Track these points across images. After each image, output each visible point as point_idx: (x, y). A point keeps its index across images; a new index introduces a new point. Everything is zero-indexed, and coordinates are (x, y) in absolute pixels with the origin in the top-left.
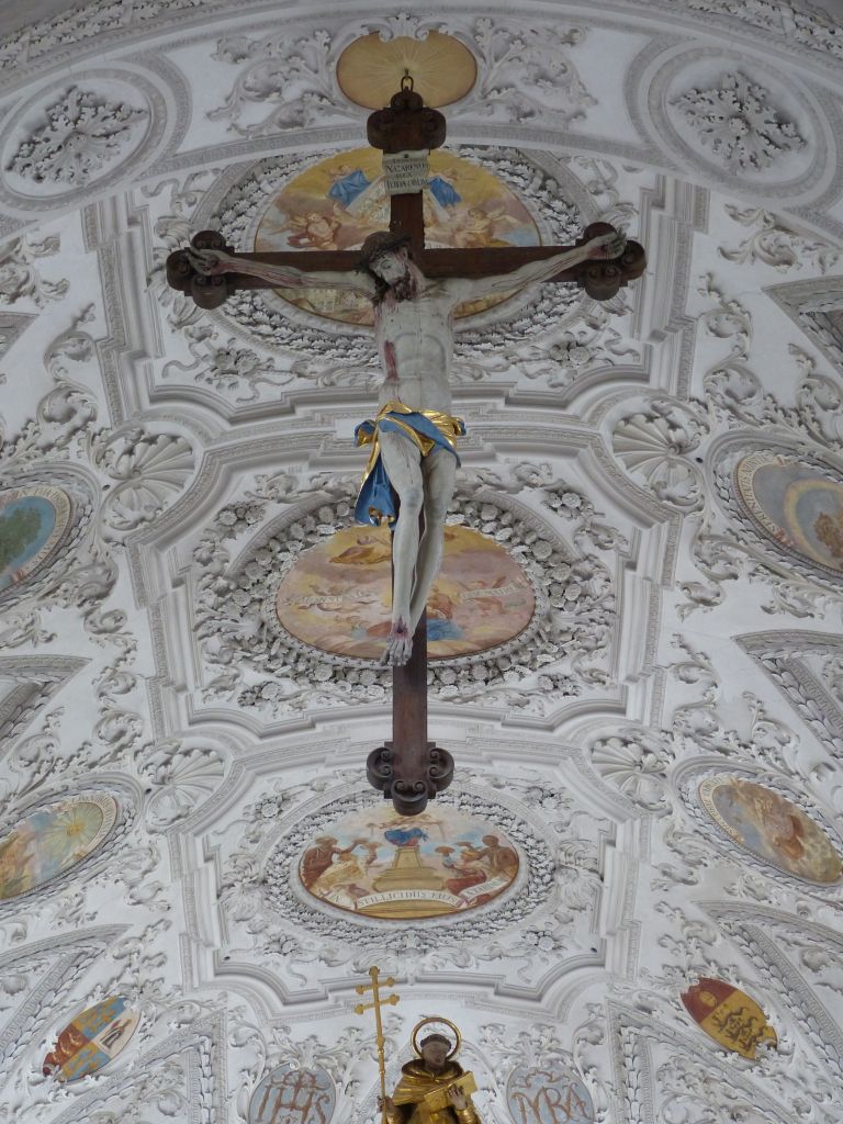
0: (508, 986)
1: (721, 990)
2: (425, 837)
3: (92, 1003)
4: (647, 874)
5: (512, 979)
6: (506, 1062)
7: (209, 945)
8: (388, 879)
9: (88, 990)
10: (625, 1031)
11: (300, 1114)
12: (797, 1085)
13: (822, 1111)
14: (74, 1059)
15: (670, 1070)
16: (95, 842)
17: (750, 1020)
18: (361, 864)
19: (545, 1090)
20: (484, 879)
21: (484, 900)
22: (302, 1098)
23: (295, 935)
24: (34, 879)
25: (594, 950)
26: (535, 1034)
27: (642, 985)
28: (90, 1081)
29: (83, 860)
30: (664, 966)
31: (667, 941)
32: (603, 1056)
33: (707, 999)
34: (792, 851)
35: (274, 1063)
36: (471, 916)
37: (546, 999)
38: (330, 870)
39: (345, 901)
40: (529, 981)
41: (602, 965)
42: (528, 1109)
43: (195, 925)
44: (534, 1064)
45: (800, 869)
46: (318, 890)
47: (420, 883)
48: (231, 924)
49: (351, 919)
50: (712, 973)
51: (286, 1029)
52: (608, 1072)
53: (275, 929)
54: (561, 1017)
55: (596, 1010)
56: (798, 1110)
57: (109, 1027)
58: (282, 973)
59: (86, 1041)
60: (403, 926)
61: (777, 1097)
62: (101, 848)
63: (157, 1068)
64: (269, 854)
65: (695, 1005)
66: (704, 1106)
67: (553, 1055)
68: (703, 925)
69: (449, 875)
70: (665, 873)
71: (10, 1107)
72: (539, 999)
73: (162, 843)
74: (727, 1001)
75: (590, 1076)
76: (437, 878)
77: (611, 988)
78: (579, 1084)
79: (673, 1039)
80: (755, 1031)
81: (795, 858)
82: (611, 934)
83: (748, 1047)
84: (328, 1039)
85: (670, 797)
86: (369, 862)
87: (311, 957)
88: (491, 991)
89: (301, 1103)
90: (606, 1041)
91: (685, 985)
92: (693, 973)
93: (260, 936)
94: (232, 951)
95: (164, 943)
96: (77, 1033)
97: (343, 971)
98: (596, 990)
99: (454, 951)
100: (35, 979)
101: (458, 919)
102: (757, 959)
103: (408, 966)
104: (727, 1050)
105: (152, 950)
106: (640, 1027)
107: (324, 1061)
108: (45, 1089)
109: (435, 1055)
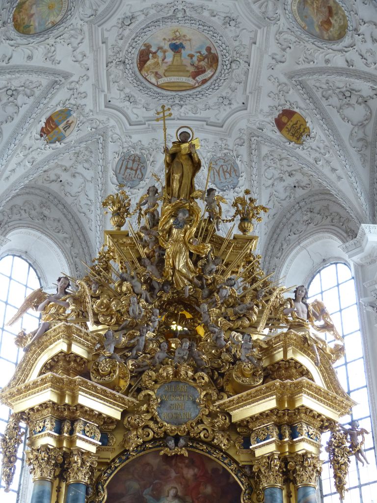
0: (211, 122)
1: (289, 113)
2: (183, 47)
3: (59, 108)
4: (267, 60)
5: (213, 119)
6: (209, 154)
7: (103, 91)
8: (170, 70)
9: (58, 102)
10: (253, 139)
11: (134, 172)
12: (316, 150)
13: (325, 160)
14: (52, 134)
15: (268, 156)
16: (60, 18)
17: (300, 126)
18: (160, 61)
19: (222, 166)
20: (204, 71)
21: (204, 81)
22: (135, 166)
23: (136, 96)
24: (35, 28)
25: (243, 103)
26: (220, 142)
27: (261, 117)
28: (58, 143)
29: (55, 25)
30: (269, 107)
31: (271, 95)
32: (243, 151)
33: (284, 119)
34: (326, 27)
35: (125, 150)
36: (199, 89)
37: (224, 127)
38: (148, 63)
39: (153, 80)
40: (218, 120)
41: (246, 109)
42: (216, 173)
43: (98, 81)
44: (219, 155)
45: (329, 37)
46: (144, 72)
47: (181, 73)
48: (111, 83)
49: (155, 89)
50: (287, 107)
51: (130, 137)
52: (245, 158)
53: (127, 90)
54: (230, 135)
55: (242, 131)
56: (316, 162)
57: (65, 122)
58: (129, 112)
59: (57, 126)
60: (174, 93)
61: (308, 158)
62: (62, 21)
63: (83, 145)
64: (126, 48)
65: (280, 124)
66: (279, 171)
67: (226, 151)
68: (286, 84)
69: (192, 69)
70: (273, 58)
71: (28, 147)
72: (222, 127)
73: (86, 28)
74: (292, 119)
75: (239, 159)
76: (188, 71)
77: (249, 120)
78: (235, 163)
79: (271, 141)
80: (302, 130)
81: (327, 30)
82: (251, 93)
83: (298, 139)
84: (145, 143)
85: (279, 11)
86: (163, 60)
87: (140, 106)
88: (205, 123)
89: (135, 169)
90: (245, 144)
91: (276, 114)
92: (280, 108)
93: (122, 93)
94: (111, 98)
95: (86, 87)
96: (53, 121)
97: (152, 113)
98: (242, 123)
99: (191, 106)
100: (37, 92)
101: (194, 91)
102: (305, 96)
103: (175, 112)
104: (290, 141)
105: (82, 89)
106: (258, 137)
107: (143, 151)
108: (41, 143)
109: (184, 137)
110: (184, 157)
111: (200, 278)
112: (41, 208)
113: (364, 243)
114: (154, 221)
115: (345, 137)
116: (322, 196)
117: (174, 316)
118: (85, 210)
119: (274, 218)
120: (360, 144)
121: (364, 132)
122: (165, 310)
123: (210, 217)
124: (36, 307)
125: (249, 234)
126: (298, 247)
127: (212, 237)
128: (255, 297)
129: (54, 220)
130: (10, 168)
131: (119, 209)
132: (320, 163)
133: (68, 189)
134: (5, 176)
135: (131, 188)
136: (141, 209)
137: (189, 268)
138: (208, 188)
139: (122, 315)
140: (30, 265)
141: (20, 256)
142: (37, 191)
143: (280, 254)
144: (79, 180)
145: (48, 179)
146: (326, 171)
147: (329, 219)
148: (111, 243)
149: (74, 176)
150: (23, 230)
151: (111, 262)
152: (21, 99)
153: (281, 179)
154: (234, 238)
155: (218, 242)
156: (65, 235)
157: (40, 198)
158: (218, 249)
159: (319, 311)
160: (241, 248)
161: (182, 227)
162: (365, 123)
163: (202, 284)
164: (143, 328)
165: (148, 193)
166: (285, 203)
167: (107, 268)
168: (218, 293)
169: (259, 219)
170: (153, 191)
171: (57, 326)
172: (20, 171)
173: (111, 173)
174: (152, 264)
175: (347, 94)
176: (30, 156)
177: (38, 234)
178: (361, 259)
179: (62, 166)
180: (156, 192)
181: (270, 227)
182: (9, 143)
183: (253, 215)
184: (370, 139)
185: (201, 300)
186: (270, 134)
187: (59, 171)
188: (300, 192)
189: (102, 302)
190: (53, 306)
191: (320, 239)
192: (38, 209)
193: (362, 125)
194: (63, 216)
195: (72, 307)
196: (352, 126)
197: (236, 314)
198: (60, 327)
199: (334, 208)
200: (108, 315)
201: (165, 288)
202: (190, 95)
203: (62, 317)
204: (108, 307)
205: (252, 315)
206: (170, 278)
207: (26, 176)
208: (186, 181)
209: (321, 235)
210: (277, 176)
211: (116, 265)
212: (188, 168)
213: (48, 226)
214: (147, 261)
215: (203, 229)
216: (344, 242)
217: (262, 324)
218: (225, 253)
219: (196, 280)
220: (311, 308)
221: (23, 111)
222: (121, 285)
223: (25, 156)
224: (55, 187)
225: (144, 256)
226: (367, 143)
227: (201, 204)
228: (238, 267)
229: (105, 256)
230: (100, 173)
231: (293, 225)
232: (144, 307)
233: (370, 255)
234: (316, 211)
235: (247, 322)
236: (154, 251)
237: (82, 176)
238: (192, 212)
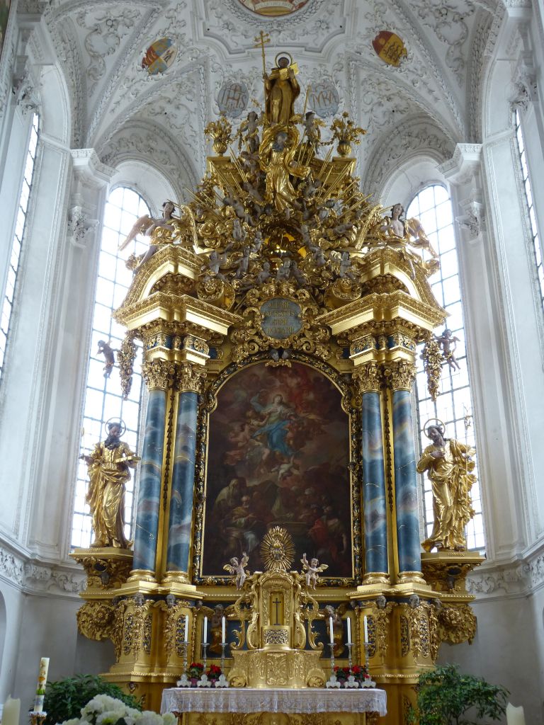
0: (310, 48)
1: (386, 35)
3: (159, 38)
5: (311, 45)
6: (308, 81)
7: (201, 19)
9: (157, 32)
11: (236, 102)
12: (413, 72)
13: (422, 81)
14: (153, 64)
15: (367, 81)
17: (397, 47)
19: (322, 92)
21: (301, 5)
22: (237, 96)
23: (235, 24)
25: (341, 27)
26: (319, 68)
27: (359, 41)
28: (160, 74)
30: (367, 29)
31: (369, 16)
32: (342, 76)
33: (382, 42)
35: (226, 80)
36: (297, 13)
37: (323, 52)
39: (251, 6)
40: (317, 45)
41: (344, 32)
42: (316, 100)
43: (196, 8)
44: (318, 82)
48: (209, 10)
49: (253, 15)
50: (384, 28)
51: (231, 66)
52: (345, 84)
53: (225, 17)
54: (328, 61)
55: (341, 56)
56: (413, 84)
57: (166, 53)
58: (228, 40)
59: (158, 57)
60: (272, 19)
61: (405, 81)
63: (185, 76)
65: (377, 47)
66: (378, 96)
67: (325, 77)
68: (382, 4)
71: (130, 78)
72: (320, 52)
74: (389, 41)
75: (338, 85)
77: (347, 45)
78: (334, 89)
79: (369, 64)
80: (399, 52)
82: (348, 15)
83: (396, 61)
84: (246, 72)
87: (239, 34)
88: (303, 49)
89: (237, 98)
90: (344, 69)
91: (374, 36)
92: (377, 29)
93: (220, 20)
94: (210, 26)
95: (184, 15)
96: (154, 52)
97: (251, 41)
98: (341, 46)
99: (291, 32)
100: (137, 22)
101: (292, 15)
102: (402, 16)
103: (274, 38)
104: (388, 64)
105: (180, 17)
106: (356, 61)
107: (244, 80)
108: (143, 74)
109: (283, 63)
110: (283, 83)
111: (300, 200)
112: (148, 140)
113: (459, 162)
114: (255, 146)
115: (442, 58)
116: (419, 120)
117: (276, 239)
118: (190, 141)
119: (373, 144)
120: (457, 64)
121: (460, 51)
122: (269, 234)
123: (309, 141)
124: (144, 232)
125: (348, 156)
126: (397, 171)
127: (311, 160)
128: (354, 218)
129: (161, 152)
130: (115, 99)
131: (221, 136)
132: (418, 85)
133: (173, 121)
134: (110, 108)
135: (234, 118)
136: (241, 135)
137: (289, 191)
138: (306, 112)
139: (226, 238)
140: (140, 196)
141: (130, 188)
142: (143, 125)
143: (379, 178)
144: (183, 111)
145: (153, 111)
146: (423, 93)
147: (427, 142)
148: (214, 170)
149: (178, 108)
150: (131, 162)
151: (215, 188)
152: (121, 30)
153: (380, 104)
154: (333, 161)
155: (317, 165)
156: (172, 167)
157: (146, 131)
158: (318, 172)
159: (416, 228)
160: (340, 170)
161: (281, 150)
162: (462, 41)
163: (303, 207)
164: (247, 249)
165: (248, 119)
166: (384, 129)
167: (211, 194)
168: (318, 215)
169: (358, 142)
170: (253, 116)
171: (164, 248)
172: (125, 104)
173: (213, 104)
174: (254, 188)
175: (444, 12)
176: (133, 88)
177: (146, 166)
178: (457, 179)
179: (165, 98)
180: (256, 117)
181: (370, 152)
182: (112, 75)
183: (352, 138)
184: (466, 58)
185: (301, 222)
186: (368, 58)
187: (163, 103)
188: (398, 117)
189: (207, 226)
190: (159, 230)
191: (417, 162)
192: (145, 142)
193: (459, 44)
194: (169, 149)
195: (177, 230)
196: (448, 46)
197: (335, 234)
198: (166, 249)
199: (432, 131)
200: (213, 239)
201: (267, 211)
202: (288, 20)
203: (168, 241)
204: (213, 230)
205: (351, 235)
206: (272, 202)
207: (131, 108)
208: (286, 107)
209: (419, 158)
210: (376, 101)
211: (219, 191)
212: (287, 93)
213: (156, 158)
214: (249, 186)
215: (302, 153)
216: (440, 163)
217: (360, 243)
218: (324, 176)
219: (296, 203)
220: (407, 225)
221: (124, 41)
222: (224, 210)
223: (129, 88)
224: (160, 120)
225: (246, 181)
226: (463, 62)
227: (300, 129)
228: (338, 189)
229: (208, 183)
230: (203, 104)
231: (392, 149)
232: (247, 230)
233: (465, 174)
234: (414, 135)
235: (347, 242)
236: (255, 176)
237: (186, 107)
238: (291, 135)
